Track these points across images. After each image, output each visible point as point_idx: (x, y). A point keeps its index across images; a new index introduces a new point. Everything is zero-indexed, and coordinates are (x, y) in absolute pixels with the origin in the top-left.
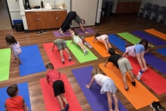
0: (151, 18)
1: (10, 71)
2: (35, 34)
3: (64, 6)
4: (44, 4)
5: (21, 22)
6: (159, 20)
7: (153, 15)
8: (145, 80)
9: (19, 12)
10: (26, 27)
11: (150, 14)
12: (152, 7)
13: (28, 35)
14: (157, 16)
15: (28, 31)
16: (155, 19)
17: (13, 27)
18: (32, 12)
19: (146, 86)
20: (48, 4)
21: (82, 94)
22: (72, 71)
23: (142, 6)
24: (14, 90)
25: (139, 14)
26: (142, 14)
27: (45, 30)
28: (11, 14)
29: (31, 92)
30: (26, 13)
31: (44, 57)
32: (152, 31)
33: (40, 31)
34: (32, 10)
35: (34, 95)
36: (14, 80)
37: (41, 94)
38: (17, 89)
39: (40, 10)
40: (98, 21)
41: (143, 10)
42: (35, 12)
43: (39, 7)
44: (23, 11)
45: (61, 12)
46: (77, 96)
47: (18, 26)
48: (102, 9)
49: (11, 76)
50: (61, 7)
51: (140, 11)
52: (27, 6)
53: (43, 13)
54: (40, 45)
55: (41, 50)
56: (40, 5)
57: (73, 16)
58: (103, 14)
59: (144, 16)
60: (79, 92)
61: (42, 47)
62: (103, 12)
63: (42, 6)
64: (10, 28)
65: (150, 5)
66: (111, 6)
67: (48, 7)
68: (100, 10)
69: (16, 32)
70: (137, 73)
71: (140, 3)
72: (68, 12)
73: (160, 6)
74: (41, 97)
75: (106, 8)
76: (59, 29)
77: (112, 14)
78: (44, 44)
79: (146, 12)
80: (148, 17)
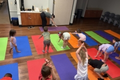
0: (109, 22)
1: (6, 54)
2: (26, 28)
3: (48, 10)
4: (35, 8)
5: (17, 19)
6: (114, 24)
7: (110, 20)
9: (17, 12)
10: (20, 23)
11: (109, 19)
12: (110, 15)
13: (21, 28)
14: (113, 21)
15: (21, 26)
16: (112, 23)
17: (11, 22)
20: (37, 8)
21: (57, 74)
23: (103, 14)
25: (100, 19)
26: (102, 19)
27: (34, 26)
28: (11, 13)
29: (20, 70)
30: (21, 13)
31: (31, 45)
32: (109, 32)
33: (31, 26)
34: (26, 12)
35: (22, 73)
36: (8, 60)
37: (27, 72)
39: (31, 12)
40: (72, 22)
41: (104, 16)
42: (28, 13)
43: (31, 10)
44: (19, 12)
47: (15, 22)
48: (75, 14)
49: (6, 57)
50: (46, 11)
51: (102, 17)
52: (22, 9)
53: (34, 14)
54: (29, 36)
55: (30, 40)
56: (31, 8)
59: (104, 20)
61: (31, 38)
62: (76, 16)
63: (33, 9)
64: (9, 23)
65: (108, 13)
66: (82, 12)
67: (37, 10)
68: (73, 14)
69: (13, 26)
71: (102, 11)
73: (116, 14)
74: (27, 74)
75: (78, 13)
77: (82, 17)
78: (32, 36)
79: (106, 18)
80: (107, 21)
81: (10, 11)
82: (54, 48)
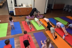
0: (69, 11)
1: (7, 32)
2: (18, 17)
3: (31, 6)
4: (23, 5)
5: (13, 12)
8: (66, 39)
9: (12, 8)
10: (15, 14)
11: (69, 9)
12: (70, 7)
13: (15, 17)
15: (15, 16)
16: (71, 12)
17: (9, 14)
18: (18, 8)
19: (67, 42)
20: (24, 5)
21: (38, 44)
22: (34, 34)
23: (65, 6)
24: (8, 42)
25: (63, 10)
26: (65, 10)
27: (23, 16)
29: (15, 42)
30: (15, 8)
31: (21, 27)
32: (69, 17)
33: (21, 16)
35: (17, 44)
36: (8, 36)
37: (19, 43)
38: (9, 41)
39: (21, 7)
40: (45, 12)
41: (66, 8)
42: (19, 8)
43: (20, 6)
44: (14, 8)
45: (30, 8)
46: (35, 45)
47: (11, 14)
48: (47, 7)
49: (7, 35)
50: (30, 6)
51: (64, 8)
52: (16, 6)
53: (22, 8)
54: (20, 22)
55: (21, 24)
57: (35, 10)
58: (48, 9)
59: (66, 10)
60: (36, 43)
61: (21, 23)
62: (48, 8)
63: (22, 6)
64: (8, 14)
65: (68, 6)
66: (51, 6)
68: (46, 7)
70: (63, 36)
72: (33, 8)
74: (19, 45)
75: (49, 6)
76: (28, 15)
77: (52, 9)
78: (22, 22)
79: (67, 9)
80: (68, 11)
81: (9, 7)
82: (35, 28)
